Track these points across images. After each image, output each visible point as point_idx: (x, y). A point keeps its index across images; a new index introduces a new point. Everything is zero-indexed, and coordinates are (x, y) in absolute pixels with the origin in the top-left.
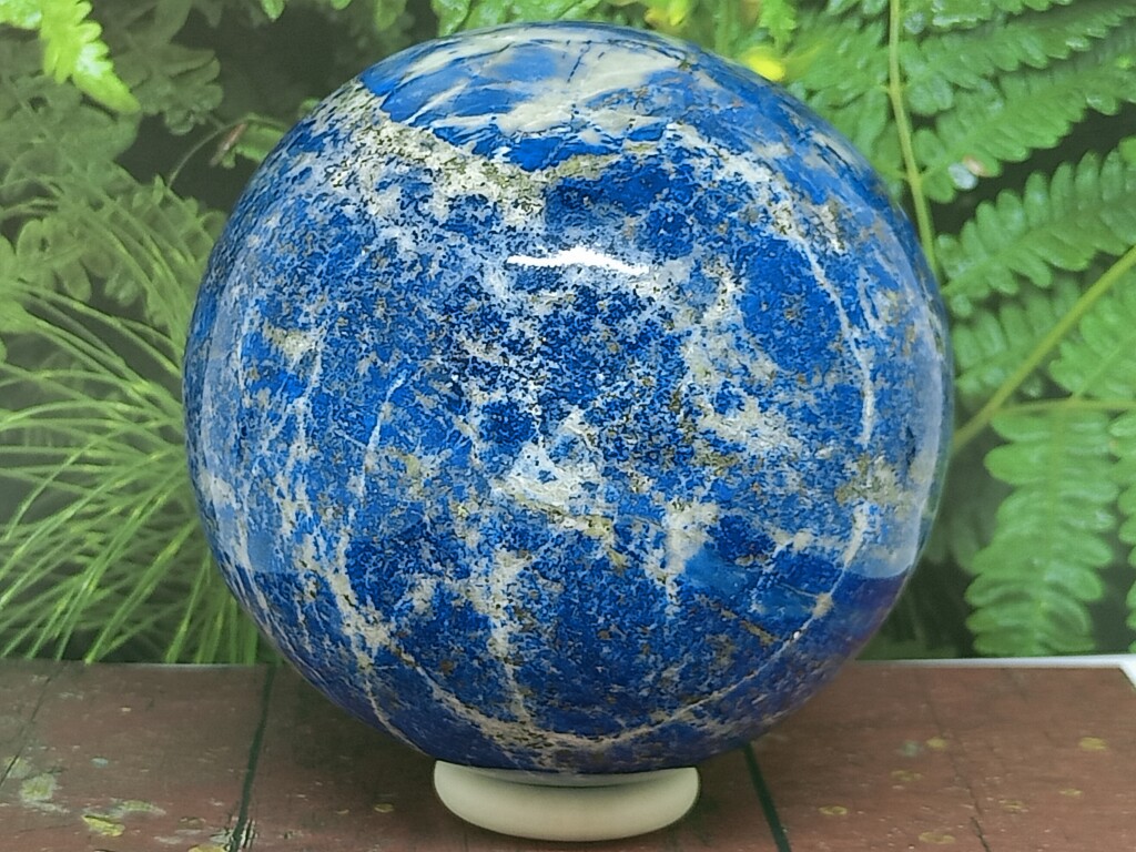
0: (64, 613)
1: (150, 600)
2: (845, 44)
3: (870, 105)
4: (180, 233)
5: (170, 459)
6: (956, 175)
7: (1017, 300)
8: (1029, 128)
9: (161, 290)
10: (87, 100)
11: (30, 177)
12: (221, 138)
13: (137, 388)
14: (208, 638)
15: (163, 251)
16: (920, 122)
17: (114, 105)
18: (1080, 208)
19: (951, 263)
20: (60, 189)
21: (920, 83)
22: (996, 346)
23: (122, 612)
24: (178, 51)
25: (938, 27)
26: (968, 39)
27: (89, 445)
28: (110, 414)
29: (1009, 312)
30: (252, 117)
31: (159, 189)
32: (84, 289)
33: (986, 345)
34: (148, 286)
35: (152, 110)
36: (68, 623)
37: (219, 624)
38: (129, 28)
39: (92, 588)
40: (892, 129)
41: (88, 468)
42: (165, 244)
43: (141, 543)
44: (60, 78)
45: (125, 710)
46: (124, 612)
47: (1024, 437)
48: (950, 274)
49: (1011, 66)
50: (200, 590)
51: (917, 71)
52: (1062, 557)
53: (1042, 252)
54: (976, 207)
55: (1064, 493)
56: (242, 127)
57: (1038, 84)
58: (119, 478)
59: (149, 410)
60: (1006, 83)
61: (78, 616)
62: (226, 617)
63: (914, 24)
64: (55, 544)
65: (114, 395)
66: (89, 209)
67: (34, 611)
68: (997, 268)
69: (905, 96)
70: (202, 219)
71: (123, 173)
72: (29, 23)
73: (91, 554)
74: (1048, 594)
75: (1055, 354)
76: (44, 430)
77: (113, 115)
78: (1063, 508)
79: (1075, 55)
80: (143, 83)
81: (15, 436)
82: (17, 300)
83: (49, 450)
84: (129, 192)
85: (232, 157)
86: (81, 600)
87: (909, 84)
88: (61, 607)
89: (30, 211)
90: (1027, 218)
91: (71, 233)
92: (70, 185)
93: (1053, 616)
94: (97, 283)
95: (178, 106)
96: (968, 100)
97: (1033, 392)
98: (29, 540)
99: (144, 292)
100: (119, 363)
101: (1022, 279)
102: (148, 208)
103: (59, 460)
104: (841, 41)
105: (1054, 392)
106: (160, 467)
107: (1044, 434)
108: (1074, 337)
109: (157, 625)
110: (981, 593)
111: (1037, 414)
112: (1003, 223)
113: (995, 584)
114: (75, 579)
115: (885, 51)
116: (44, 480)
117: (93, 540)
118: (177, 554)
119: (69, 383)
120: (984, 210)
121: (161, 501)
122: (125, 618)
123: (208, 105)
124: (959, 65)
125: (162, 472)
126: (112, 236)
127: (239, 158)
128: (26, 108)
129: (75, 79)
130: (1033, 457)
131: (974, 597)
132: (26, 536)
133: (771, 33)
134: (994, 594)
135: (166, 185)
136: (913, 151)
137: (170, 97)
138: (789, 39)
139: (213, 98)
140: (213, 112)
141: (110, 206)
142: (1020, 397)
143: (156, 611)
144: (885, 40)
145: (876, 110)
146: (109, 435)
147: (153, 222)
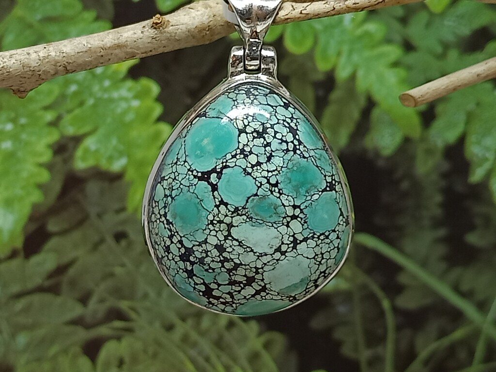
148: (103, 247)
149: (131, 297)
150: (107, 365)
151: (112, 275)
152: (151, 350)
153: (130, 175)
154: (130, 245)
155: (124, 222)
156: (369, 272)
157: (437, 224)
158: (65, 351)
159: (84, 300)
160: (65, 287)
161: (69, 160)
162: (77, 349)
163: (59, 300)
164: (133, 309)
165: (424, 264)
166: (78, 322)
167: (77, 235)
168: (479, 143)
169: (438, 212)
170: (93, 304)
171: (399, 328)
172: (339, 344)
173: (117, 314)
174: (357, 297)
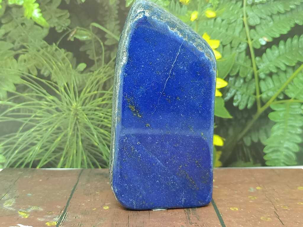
0: (31, 155)
1: (54, 152)
2: (231, 7)
3: (238, 23)
4: (60, 58)
5: (58, 116)
6: (261, 41)
7: (277, 73)
8: (280, 29)
9: (55, 73)
10: (36, 24)
11: (22, 43)
12: (70, 33)
13: (50, 98)
14: (69, 161)
15: (56, 62)
16: (252, 27)
17: (42, 25)
18: (293, 49)
19: (260, 64)
20: (29, 47)
21: (251, 17)
22: (271, 86)
23: (46, 155)
24: (59, 10)
25: (256, 2)
26: (264, 5)
27: (38, 112)
28: (43, 104)
29: (274, 77)
30: (78, 27)
31: (54, 46)
32: (35, 73)
33: (269, 85)
34: (52, 72)
35: (52, 26)
36: (32, 158)
37: (71, 158)
38: (46, 5)
39: (39, 149)
40: (244, 30)
41: (37, 118)
42: (56, 61)
43: (51, 137)
44: (29, 18)
45: (41, 180)
46: (47, 155)
47: (279, 109)
48: (259, 67)
49: (275, 13)
50: (66, 149)
51: (250, 14)
52: (288, 140)
53: (283, 61)
54: (266, 50)
55: (289, 124)
56: (76, 30)
57: (282, 17)
58: (45, 121)
59: (53, 103)
60: (274, 17)
61: (35, 156)
62: (73, 156)
63: (250, 2)
64: (29, 138)
65: (44, 100)
66: (37, 52)
67: (24, 155)
68: (271, 65)
69: (247, 21)
70: (66, 54)
71: (45, 42)
72: (20, 3)
73: (38, 140)
74: (285, 150)
75: (287, 88)
76: (26, 109)
77: (42, 27)
78: (289, 128)
79: (292, 10)
80: (50, 19)
81: (19, 110)
82: (19, 75)
83: (27, 114)
84: (47, 47)
85: (73, 38)
86: (36, 152)
87: (248, 18)
88: (31, 154)
89: (21, 52)
90: (279, 52)
91: (32, 58)
92: (32, 45)
93: (286, 156)
94: (39, 71)
95: (59, 25)
96: (264, 22)
97: (281, 98)
98: (22, 137)
99: (51, 73)
100: (45, 91)
101: (278, 68)
102: (52, 51)
103: (29, 116)
104: (230, 6)
105: (286, 98)
106: (56, 118)
107: (284, 109)
108: (292, 83)
109: (56, 158)
110: (267, 150)
111: (282, 103)
112: (273, 54)
113: (271, 147)
114: (34, 147)
115: (242, 9)
116: (26, 121)
117: (39, 137)
118: (60, 140)
119: (32, 96)
120: (268, 50)
121: (56, 127)
122: (47, 156)
123: (67, 24)
124: (262, 12)
125: (56, 119)
126: (42, 59)
127: (75, 38)
128: (20, 26)
129: (32, 18)
130: (281, 114)
131: (265, 151)
132: (21, 136)
133: (212, 5)
134: (270, 150)
135: (56, 45)
136: (250, 35)
137: (57, 23)
138: (217, 6)
139: (68, 23)
140: (68, 27)
141: (42, 51)
142: (278, 99)
143: (55, 155)
144: (242, 6)
145: (240, 24)
146: (43, 110)
147: (53, 55)
148: (18, 28)
149: (27, 42)
150: (21, 61)
151: (21, 36)
152: (33, 57)
153: (25, 6)
154: (26, 26)
155: (24, 20)
156: (96, 34)
157: (116, 20)
158: (9, 58)
159: (13, 43)
160: (8, 39)
162: (12, 57)
163: (6, 43)
164: (28, 45)
165: (113, 32)
166: (12, 49)
167: (10, 24)
169: (117, 16)
170: (16, 44)
171: (105, 51)
172: (88, 55)
173: (23, 47)
174: (93, 42)
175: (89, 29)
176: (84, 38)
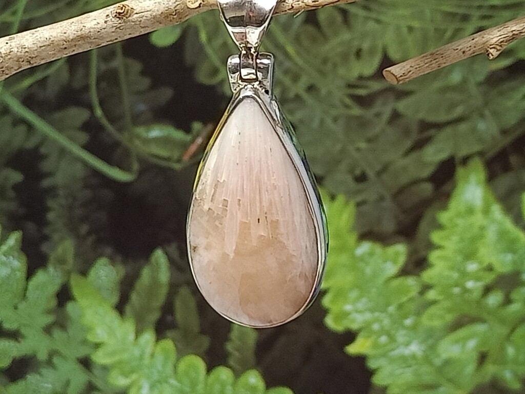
20: (343, 103)
56: (186, 158)
70: (220, 77)
72: (366, 247)
82: (384, 4)
89: (369, 83)
91: (334, 64)
126: (300, 62)
127: (188, 130)
141: (299, 88)
150: (372, 51)
151: (369, 141)
152: (330, 65)
154: (351, 171)
155: (358, 192)
156: (117, 144)
157: (52, 191)
159: (396, 116)
160: (415, 128)
161: (412, 254)
163: (421, 115)
164: (347, 107)
165: (63, 152)
166: (401, 94)
167: (404, 180)
168: (13, 270)
169: (50, 203)
170: (387, 112)
171: (86, 88)
172: (143, 73)
173: (363, 102)
174: (128, 119)
175: (141, 160)
176: (156, 132)
